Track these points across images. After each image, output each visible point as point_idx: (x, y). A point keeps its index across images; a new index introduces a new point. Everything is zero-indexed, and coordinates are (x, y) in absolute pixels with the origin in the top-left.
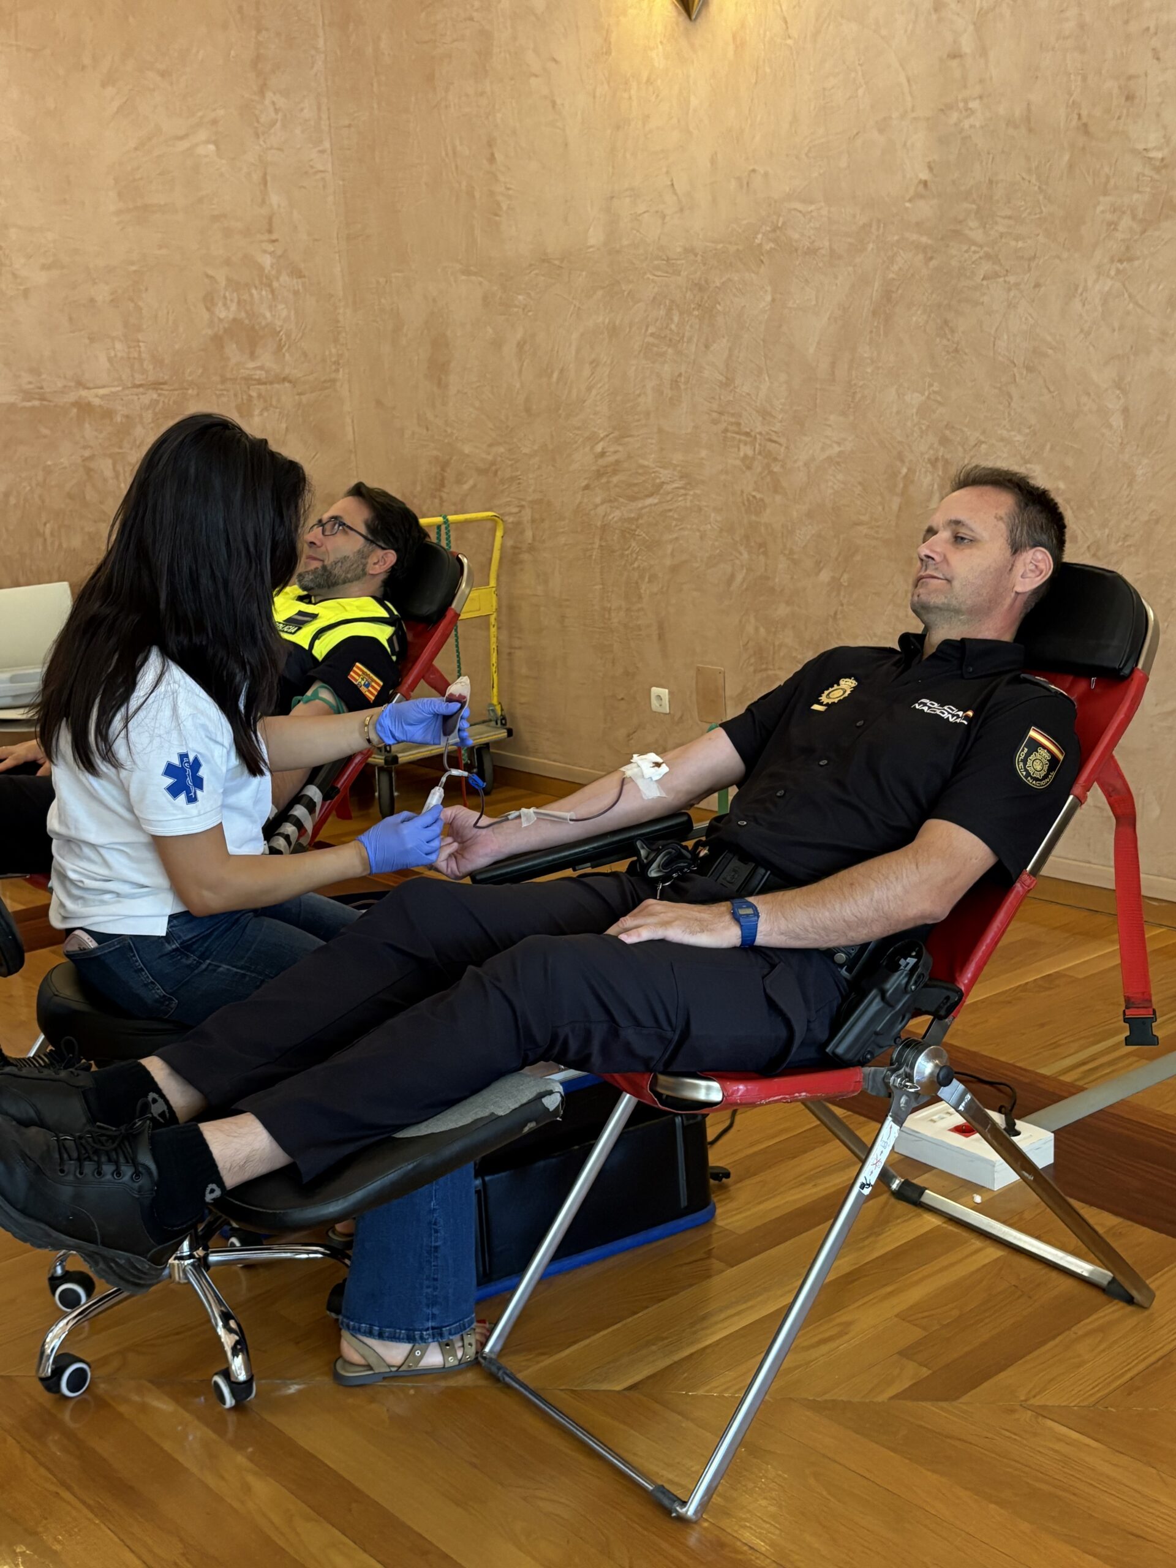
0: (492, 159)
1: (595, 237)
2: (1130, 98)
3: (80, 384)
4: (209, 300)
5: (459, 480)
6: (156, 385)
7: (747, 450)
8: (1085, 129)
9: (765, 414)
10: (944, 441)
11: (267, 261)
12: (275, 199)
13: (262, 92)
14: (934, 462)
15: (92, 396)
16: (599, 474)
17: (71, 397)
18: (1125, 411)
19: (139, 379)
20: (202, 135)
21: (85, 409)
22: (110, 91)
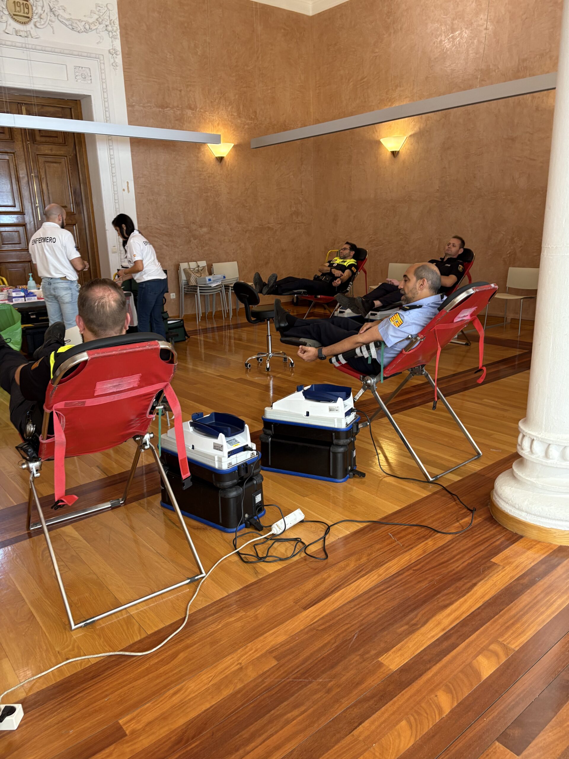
0: (350, 180)
1: (372, 196)
2: (475, 177)
3: (268, 223)
4: (291, 206)
5: (338, 243)
6: (281, 224)
7: (402, 237)
8: (467, 182)
9: (406, 230)
10: (439, 235)
11: (301, 199)
12: (303, 186)
13: (302, 165)
14: (437, 239)
15: (270, 225)
16: (370, 241)
17: (267, 226)
18: (472, 230)
19: (278, 222)
20: (291, 174)
21: (269, 228)
22: (276, 166)
